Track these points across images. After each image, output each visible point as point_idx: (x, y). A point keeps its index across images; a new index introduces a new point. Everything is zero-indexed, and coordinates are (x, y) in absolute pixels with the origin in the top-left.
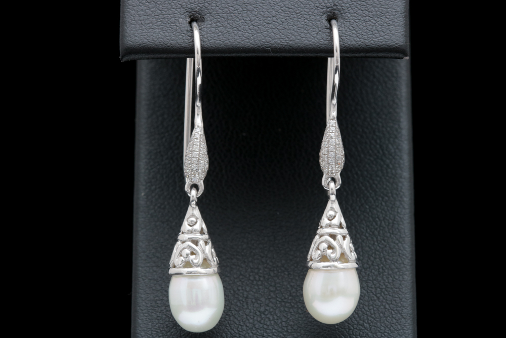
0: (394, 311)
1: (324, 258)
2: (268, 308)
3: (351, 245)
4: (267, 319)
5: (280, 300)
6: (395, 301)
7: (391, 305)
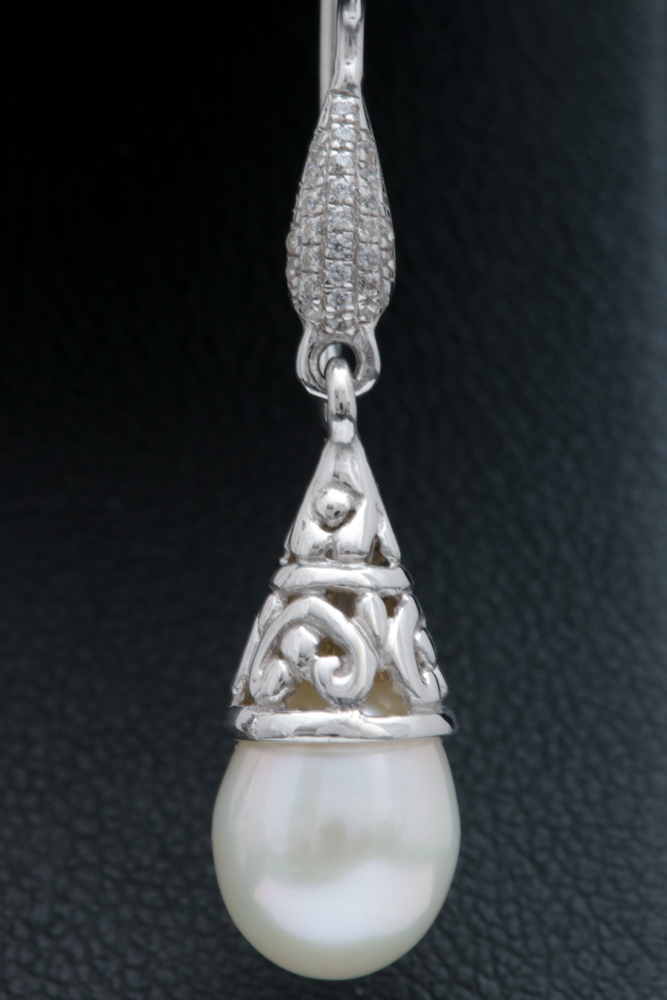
0: (608, 924)
1: (303, 693)
2: (64, 909)
3: (421, 637)
4: (59, 959)
5: (116, 874)
6: (613, 880)
7: (597, 901)
